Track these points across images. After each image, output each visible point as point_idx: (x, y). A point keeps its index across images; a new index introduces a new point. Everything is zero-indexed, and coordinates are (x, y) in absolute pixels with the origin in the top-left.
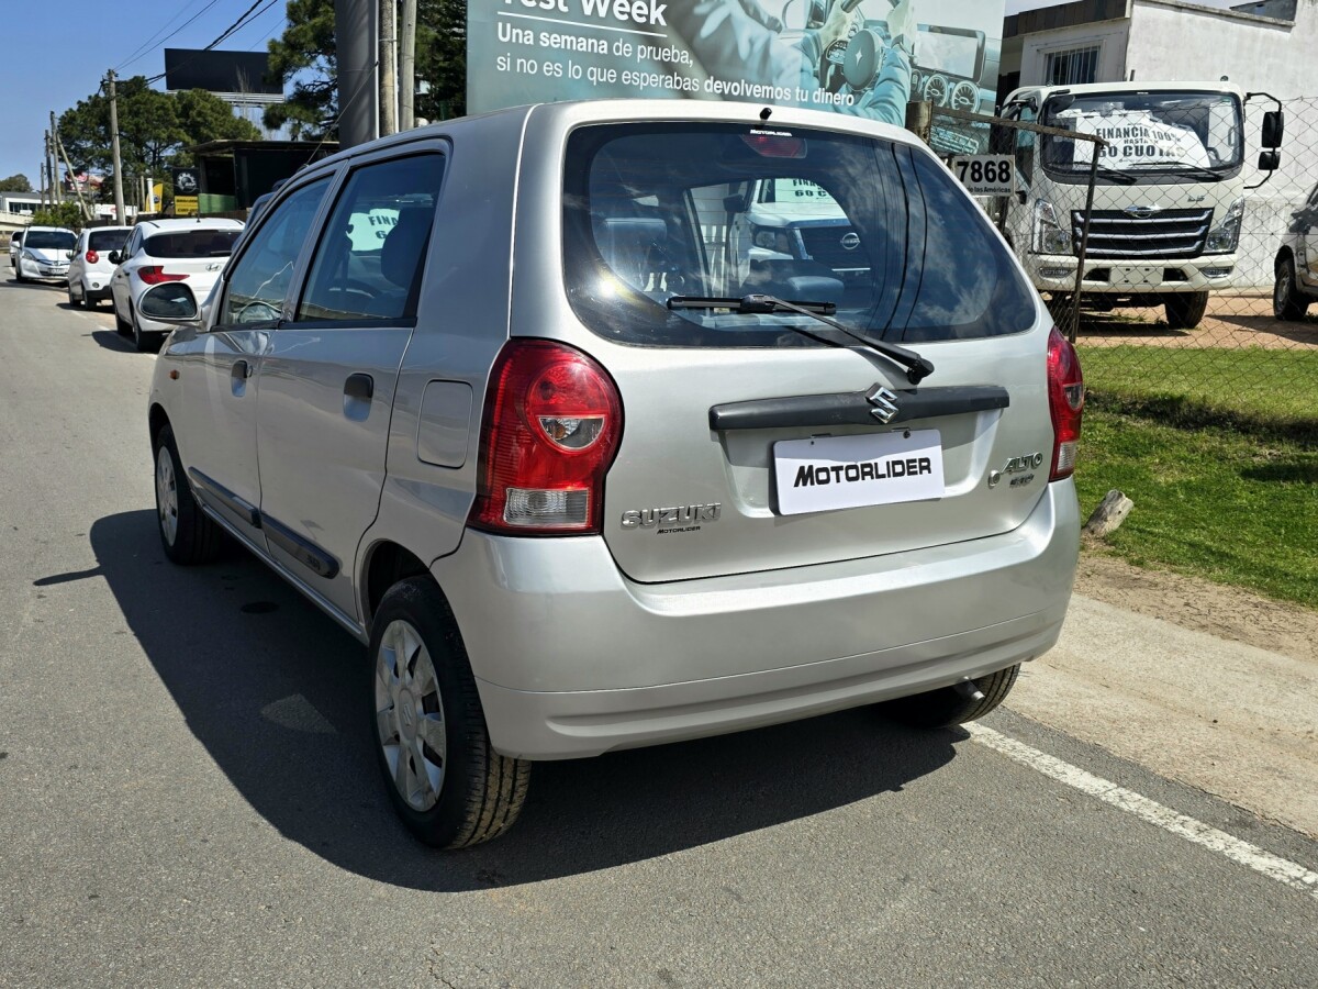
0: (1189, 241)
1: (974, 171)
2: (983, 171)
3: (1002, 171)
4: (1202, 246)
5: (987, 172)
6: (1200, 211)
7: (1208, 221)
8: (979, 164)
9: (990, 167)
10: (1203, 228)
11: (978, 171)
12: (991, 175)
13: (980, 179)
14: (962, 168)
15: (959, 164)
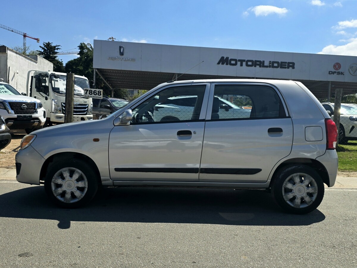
0: (84, 111)
1: (90, 92)
2: (93, 92)
3: (99, 93)
4: (87, 113)
5: (94, 93)
6: (86, 105)
7: (88, 107)
8: (92, 91)
9: (95, 92)
10: (87, 108)
11: (91, 92)
12: (95, 94)
13: (92, 94)
14: (86, 91)
15: (85, 90)
